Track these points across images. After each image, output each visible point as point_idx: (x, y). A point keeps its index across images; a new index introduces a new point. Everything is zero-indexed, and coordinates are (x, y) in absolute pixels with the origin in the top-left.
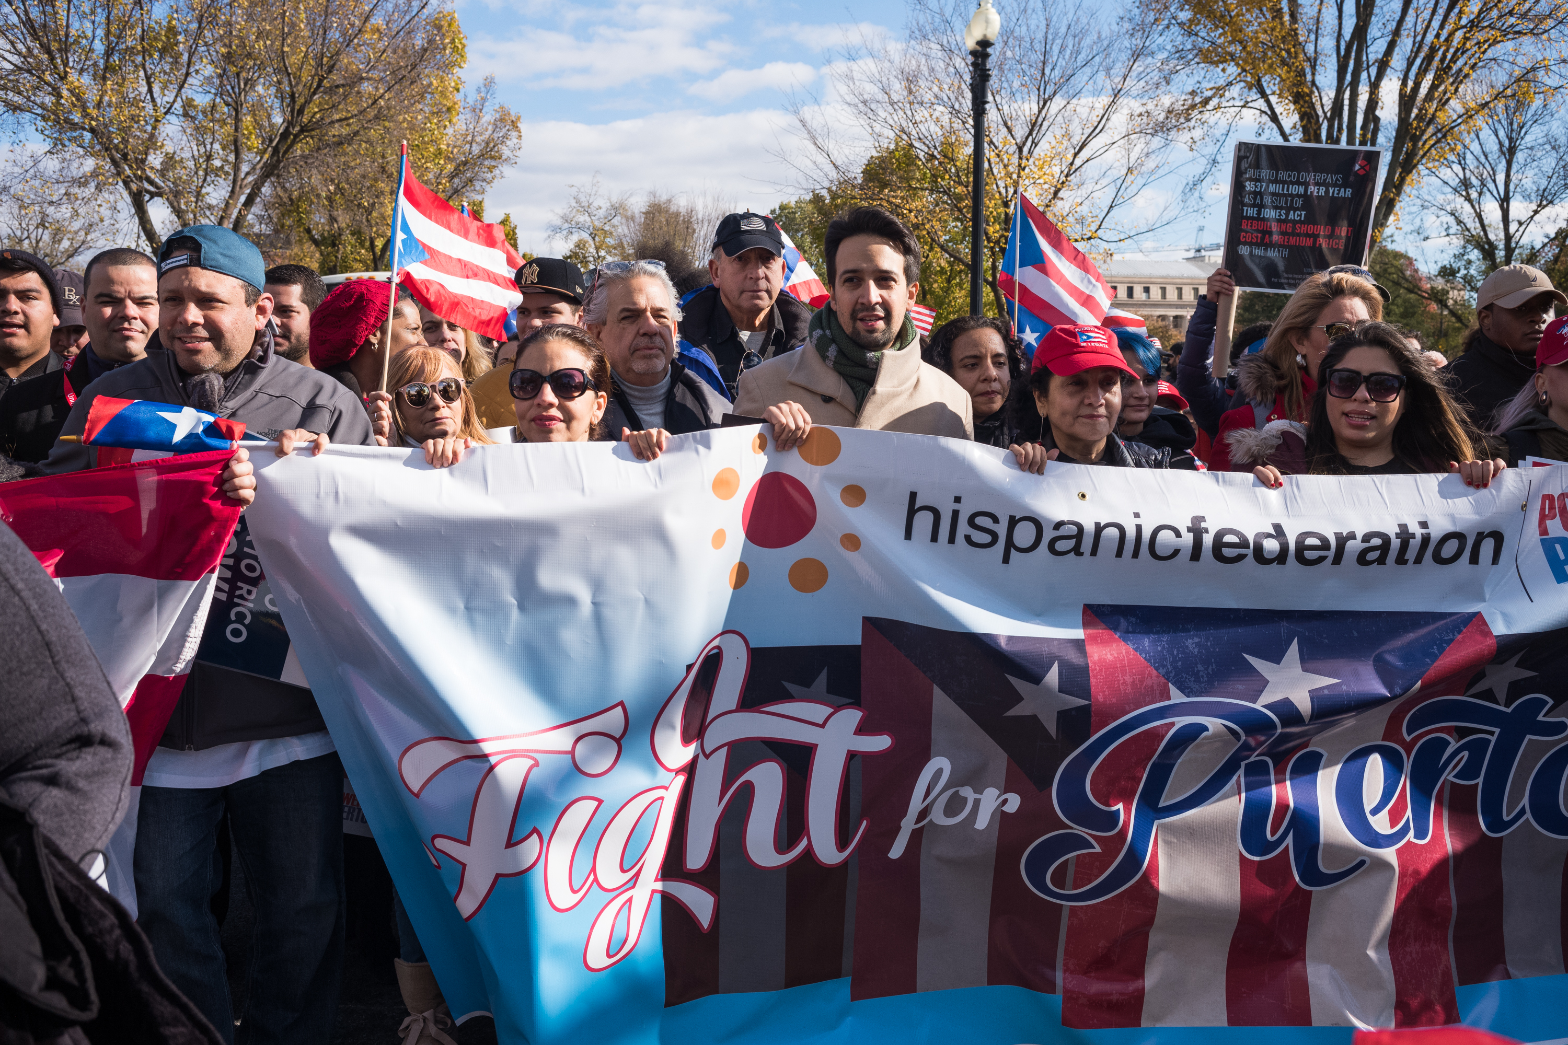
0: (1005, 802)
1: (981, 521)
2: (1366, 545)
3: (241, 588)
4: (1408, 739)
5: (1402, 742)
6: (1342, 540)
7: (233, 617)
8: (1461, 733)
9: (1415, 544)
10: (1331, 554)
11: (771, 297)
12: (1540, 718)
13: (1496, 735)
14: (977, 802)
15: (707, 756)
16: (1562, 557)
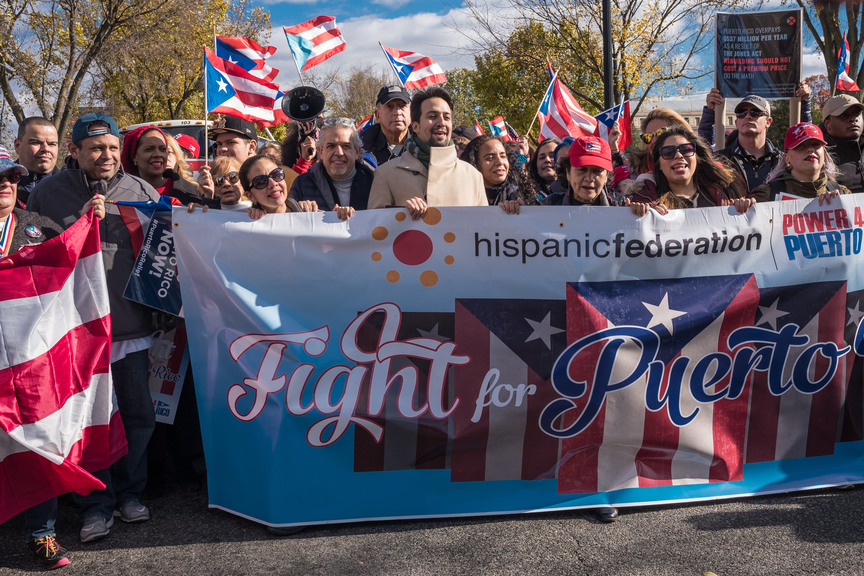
0: (529, 390)
1: (509, 244)
2: (698, 245)
3: (168, 271)
4: (731, 350)
5: (729, 352)
6: (687, 243)
7: (162, 286)
8: (758, 346)
9: (720, 242)
10: (682, 250)
11: (405, 125)
12: (795, 335)
13: (775, 346)
14: (515, 393)
15: (380, 362)
16: (793, 246)
